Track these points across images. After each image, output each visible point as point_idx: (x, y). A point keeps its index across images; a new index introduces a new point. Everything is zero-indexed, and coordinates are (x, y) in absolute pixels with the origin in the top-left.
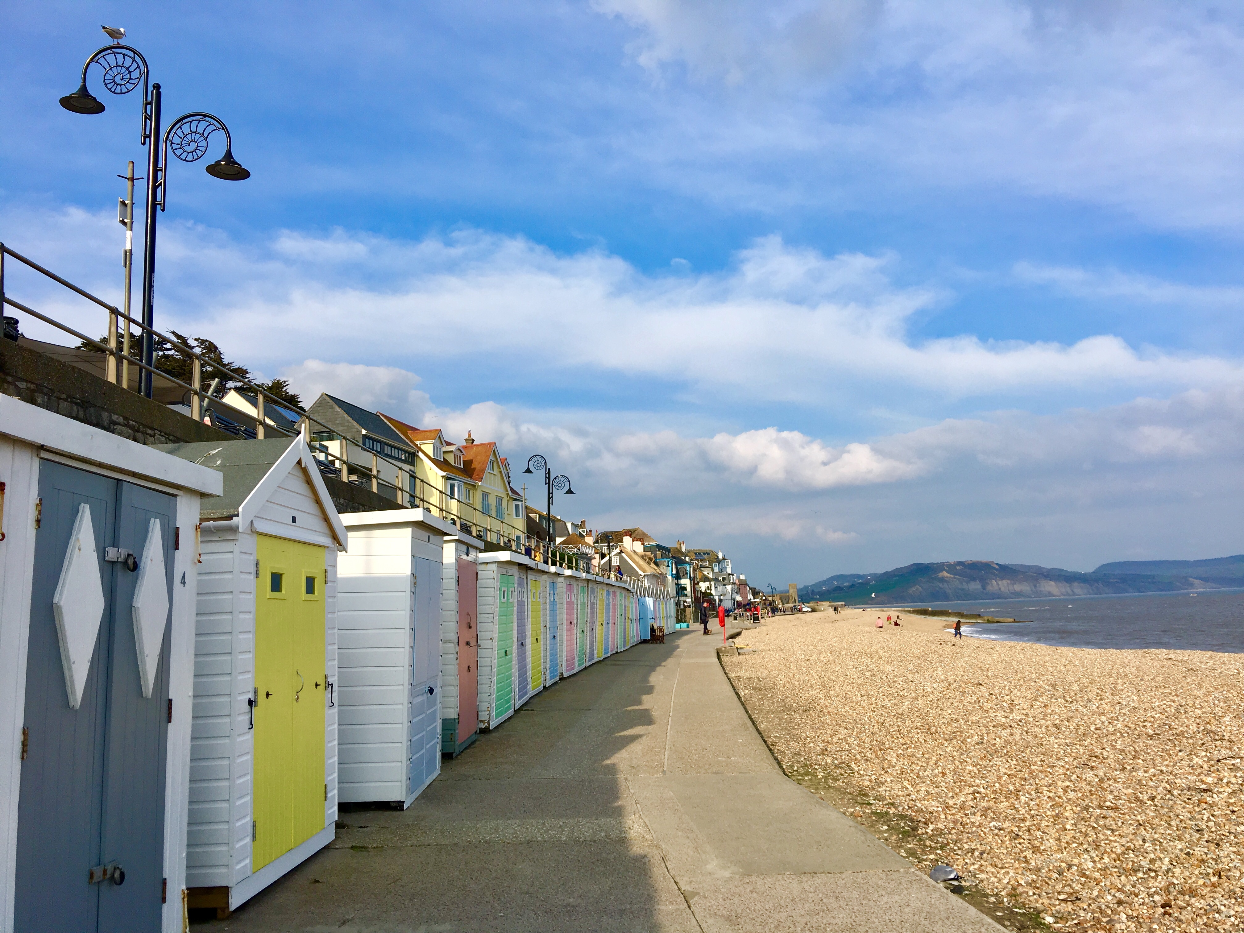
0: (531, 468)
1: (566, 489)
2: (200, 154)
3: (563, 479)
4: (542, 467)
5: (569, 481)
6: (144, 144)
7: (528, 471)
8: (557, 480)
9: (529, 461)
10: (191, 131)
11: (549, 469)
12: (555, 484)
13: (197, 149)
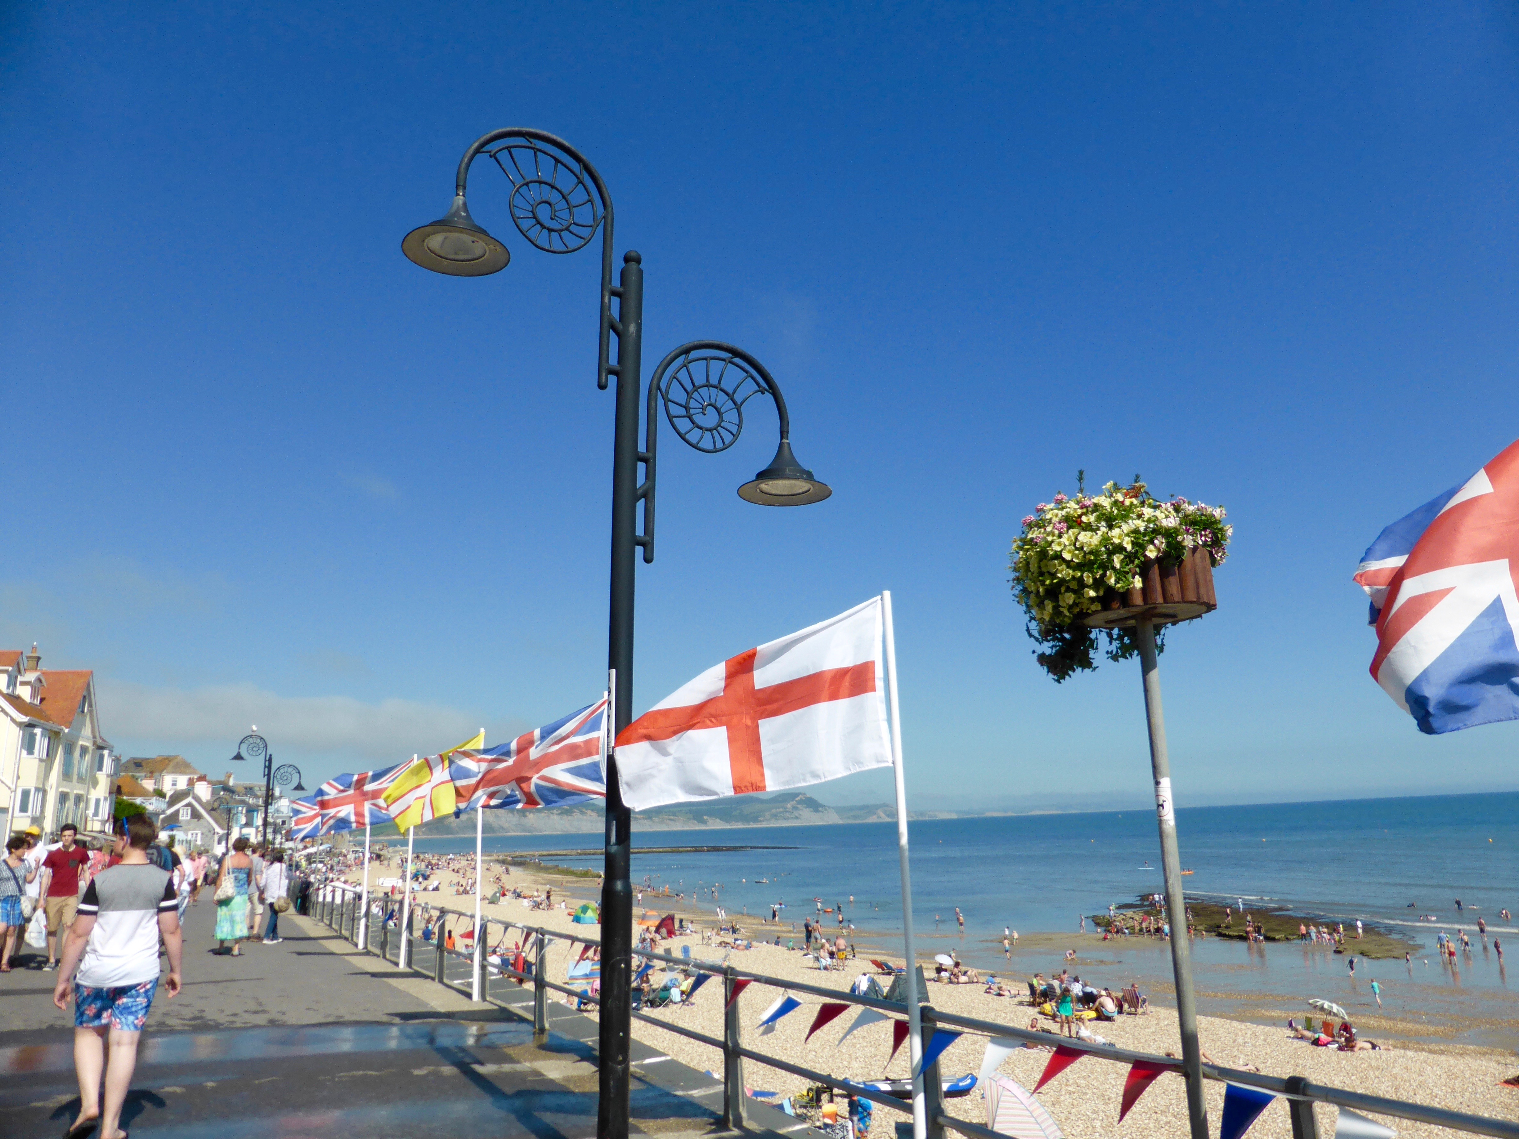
0: (244, 754)
1: (295, 783)
2: (728, 438)
3: (290, 770)
4: (260, 751)
5: (299, 773)
6: (602, 387)
7: (238, 757)
8: (282, 771)
9: (241, 743)
10: (708, 380)
11: (271, 755)
12: (278, 777)
13: (720, 425)
